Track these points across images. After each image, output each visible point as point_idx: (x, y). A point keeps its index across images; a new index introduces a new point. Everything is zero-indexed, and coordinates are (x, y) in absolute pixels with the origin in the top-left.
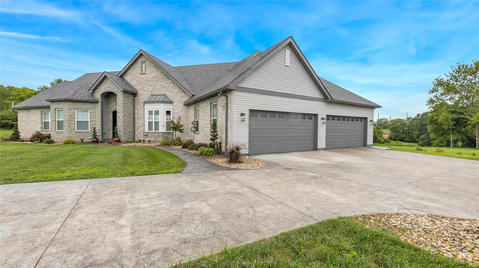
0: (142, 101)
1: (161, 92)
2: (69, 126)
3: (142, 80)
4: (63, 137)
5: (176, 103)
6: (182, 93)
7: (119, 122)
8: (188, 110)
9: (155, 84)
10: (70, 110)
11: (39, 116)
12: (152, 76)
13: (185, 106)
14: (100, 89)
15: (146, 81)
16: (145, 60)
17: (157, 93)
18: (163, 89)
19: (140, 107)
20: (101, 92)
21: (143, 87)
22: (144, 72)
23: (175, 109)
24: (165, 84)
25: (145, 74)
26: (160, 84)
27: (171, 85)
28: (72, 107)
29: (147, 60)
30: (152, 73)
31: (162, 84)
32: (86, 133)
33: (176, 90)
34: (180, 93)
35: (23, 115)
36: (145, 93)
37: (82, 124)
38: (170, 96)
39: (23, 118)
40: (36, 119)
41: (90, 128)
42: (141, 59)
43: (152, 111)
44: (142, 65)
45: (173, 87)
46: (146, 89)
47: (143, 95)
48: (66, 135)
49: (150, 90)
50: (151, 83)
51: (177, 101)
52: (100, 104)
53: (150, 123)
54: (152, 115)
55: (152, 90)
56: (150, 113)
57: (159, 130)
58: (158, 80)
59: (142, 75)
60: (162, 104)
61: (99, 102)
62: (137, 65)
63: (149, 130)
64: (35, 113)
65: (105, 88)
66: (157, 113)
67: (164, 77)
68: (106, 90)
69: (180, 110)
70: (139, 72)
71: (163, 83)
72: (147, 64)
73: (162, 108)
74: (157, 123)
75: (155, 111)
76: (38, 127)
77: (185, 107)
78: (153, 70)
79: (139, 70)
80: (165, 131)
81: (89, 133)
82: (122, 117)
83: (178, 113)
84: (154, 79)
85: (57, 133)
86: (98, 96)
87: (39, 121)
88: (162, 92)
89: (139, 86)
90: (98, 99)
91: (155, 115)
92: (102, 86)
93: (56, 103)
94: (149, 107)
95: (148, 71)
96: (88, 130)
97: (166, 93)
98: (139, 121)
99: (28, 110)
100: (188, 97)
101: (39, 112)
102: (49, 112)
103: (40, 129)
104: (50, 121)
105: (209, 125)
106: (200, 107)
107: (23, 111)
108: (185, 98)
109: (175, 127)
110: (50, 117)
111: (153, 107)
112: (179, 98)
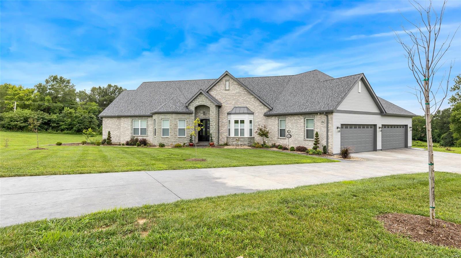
0: (226, 112)
1: (243, 105)
2: (174, 133)
3: (226, 95)
4: (169, 141)
5: (256, 114)
6: (262, 106)
7: (212, 129)
8: (268, 119)
9: (238, 98)
10: (175, 120)
11: (130, 123)
12: (235, 92)
13: (265, 117)
14: (194, 102)
15: (230, 95)
16: (229, 79)
17: (240, 106)
18: (245, 102)
19: (223, 117)
20: (195, 105)
21: (227, 100)
22: (227, 88)
23: (256, 118)
24: (248, 99)
25: (229, 90)
26: (242, 98)
27: (253, 99)
28: (176, 118)
29: (230, 79)
30: (235, 89)
31: (244, 98)
32: (184, 138)
33: (257, 103)
34: (261, 106)
35: (108, 122)
36: (229, 105)
37: (182, 131)
38: (252, 109)
39: (108, 124)
40: (126, 126)
41: (186, 134)
42: (225, 78)
43: (238, 120)
44: (226, 83)
45: (254, 101)
46: (229, 102)
47: (227, 107)
48: (172, 140)
49: (233, 103)
50: (234, 97)
51: (258, 113)
52: (194, 115)
53: (236, 130)
54: (238, 123)
55: (236, 103)
56: (236, 122)
57: (244, 136)
58: (241, 96)
59: (226, 91)
60: (247, 115)
61: (193, 113)
62: (221, 83)
63: (235, 136)
64: (126, 120)
65: (199, 102)
66: (242, 122)
67: (246, 93)
68: (200, 104)
69: (260, 120)
70: (223, 88)
71: (246, 97)
72: (231, 82)
73: (246, 118)
74: (242, 130)
75: (240, 120)
76: (128, 133)
78: (236, 87)
79: (223, 87)
80: (249, 137)
81: (186, 138)
82: (215, 126)
83: (258, 122)
84: (237, 95)
85: (163, 139)
86: (192, 108)
87: (130, 128)
89: (223, 99)
90: (193, 110)
91: (240, 123)
92: (196, 101)
93: (162, 115)
94: (233, 118)
95: (231, 88)
96: (185, 136)
97: (248, 106)
98: (223, 128)
99: (114, 118)
100: (268, 109)
101: (130, 120)
102: (140, 120)
103: (130, 135)
104: (140, 128)
105: (302, 133)
106: (288, 119)
107: (108, 118)
108: (266, 110)
109: (264, 134)
110: (140, 124)
111: (239, 118)
112: (260, 110)
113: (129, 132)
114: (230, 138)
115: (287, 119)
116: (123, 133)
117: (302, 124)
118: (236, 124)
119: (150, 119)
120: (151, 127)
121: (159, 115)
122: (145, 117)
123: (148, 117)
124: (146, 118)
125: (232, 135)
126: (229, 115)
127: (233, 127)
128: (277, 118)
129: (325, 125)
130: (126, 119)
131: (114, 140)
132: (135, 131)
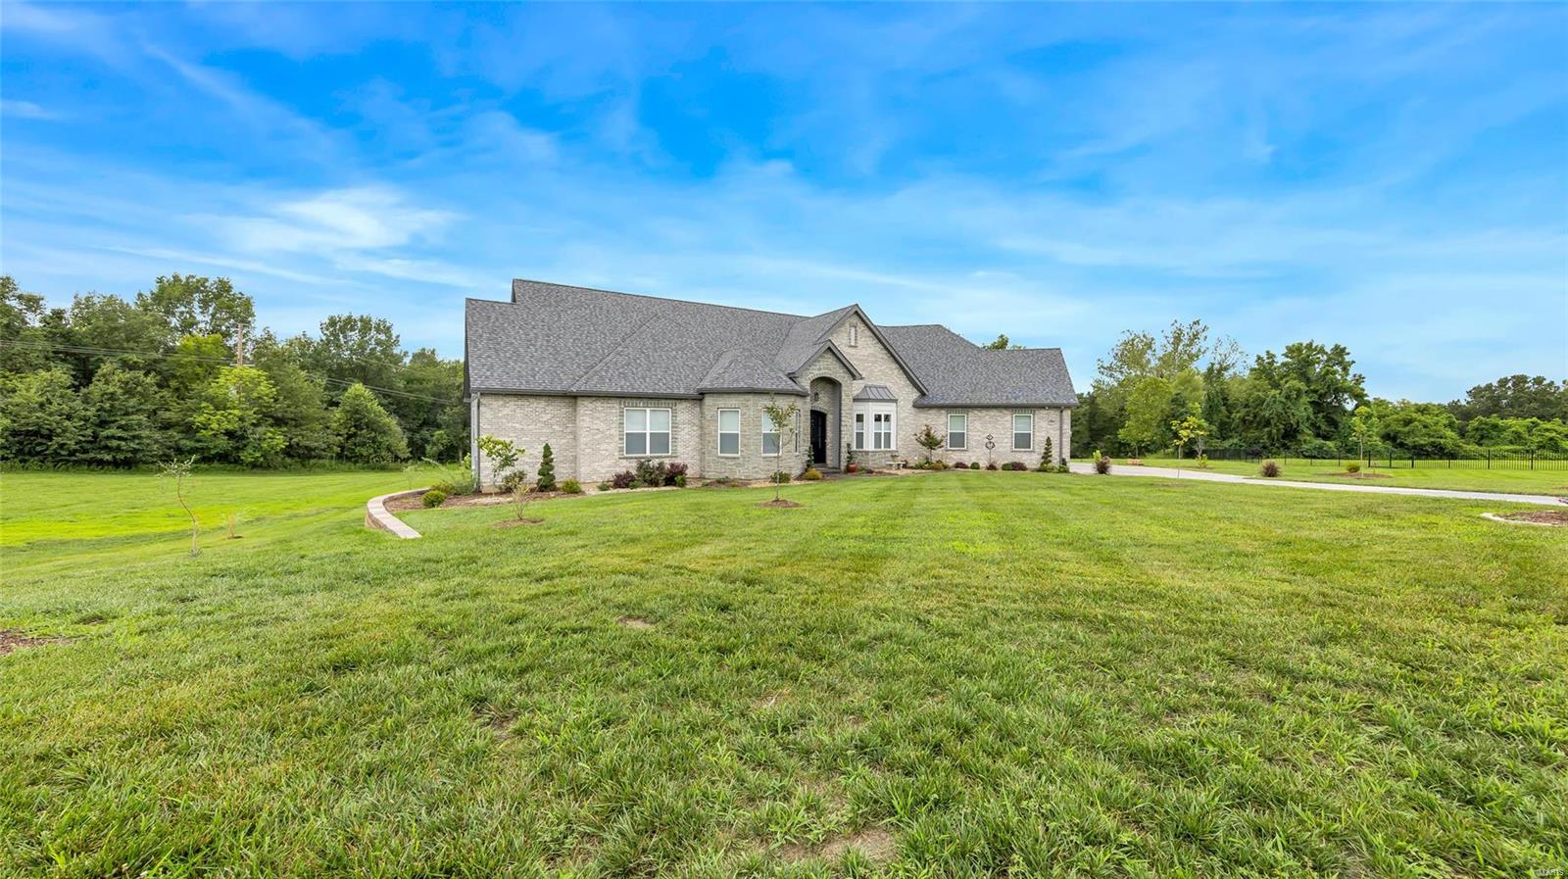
0: (851, 397)
1: (880, 382)
5: (901, 403)
6: (910, 387)
7: (846, 434)
9: (874, 367)
11: (614, 418)
12: (867, 352)
14: (808, 369)
16: (858, 323)
17: (875, 384)
18: (884, 377)
19: (847, 406)
20: (812, 377)
22: (853, 344)
23: (900, 411)
24: (889, 371)
25: (856, 347)
26: (880, 368)
27: (897, 372)
29: (861, 325)
30: (868, 347)
31: (883, 368)
33: (903, 381)
34: (908, 386)
35: (506, 411)
38: (894, 391)
39: (504, 421)
40: (602, 426)
44: (849, 330)
45: (899, 376)
50: (865, 365)
51: (904, 399)
52: (808, 400)
53: (878, 436)
54: (881, 421)
55: (867, 378)
56: (878, 418)
58: (879, 362)
59: (851, 349)
61: (808, 395)
62: (842, 329)
63: (874, 448)
64: (601, 409)
65: (820, 369)
66: (887, 418)
67: (886, 356)
68: (822, 374)
69: (907, 414)
70: (844, 341)
71: (886, 367)
72: (858, 331)
73: (892, 410)
74: (888, 436)
75: (884, 415)
76: (608, 449)
77: (913, 410)
78: (869, 343)
79: (844, 338)
83: (904, 419)
84: (870, 359)
86: (805, 384)
87: (614, 432)
88: (882, 383)
90: (808, 388)
91: (884, 421)
94: (870, 410)
95: (860, 343)
97: (888, 385)
99: (531, 400)
100: (919, 394)
101: (614, 407)
102: (648, 410)
103: (616, 454)
104: (648, 432)
105: (1006, 440)
106: (973, 415)
107: (506, 399)
108: (915, 395)
109: (931, 442)
110: (648, 421)
111: (883, 409)
112: (908, 395)
113: (613, 445)
114: (867, 453)
115: (970, 414)
116: (587, 451)
117: (1008, 425)
118: (878, 423)
119: (682, 406)
120: (686, 431)
121: (756, 398)
122: (667, 401)
123: (678, 402)
124: (671, 401)
125: (869, 445)
126: (856, 403)
127: (870, 428)
128: (943, 412)
129: (1057, 425)
130: (599, 405)
131: (561, 474)
132: (634, 442)
